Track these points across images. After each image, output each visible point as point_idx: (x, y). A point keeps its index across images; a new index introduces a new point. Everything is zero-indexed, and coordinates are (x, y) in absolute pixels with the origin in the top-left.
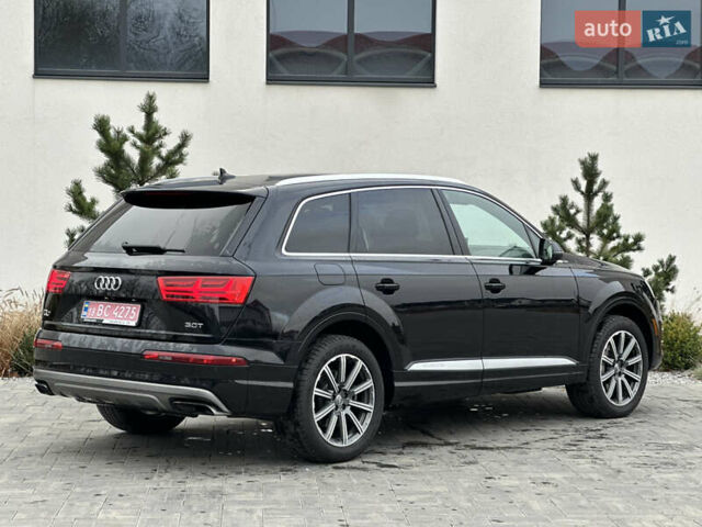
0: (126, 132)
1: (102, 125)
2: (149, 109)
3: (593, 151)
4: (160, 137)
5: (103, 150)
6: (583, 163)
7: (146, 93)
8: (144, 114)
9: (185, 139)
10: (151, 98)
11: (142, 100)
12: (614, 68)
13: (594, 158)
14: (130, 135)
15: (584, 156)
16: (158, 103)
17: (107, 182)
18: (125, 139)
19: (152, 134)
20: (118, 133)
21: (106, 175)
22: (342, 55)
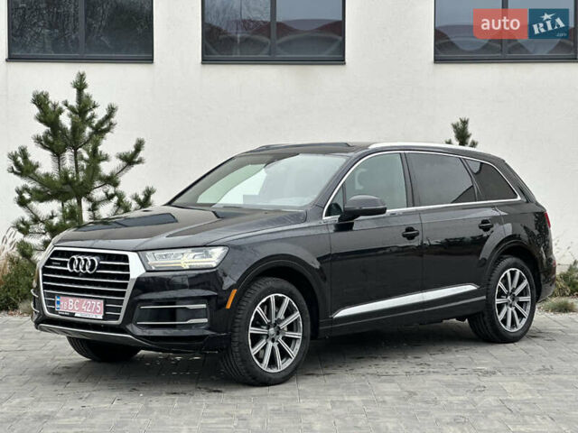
0: (61, 105)
1: (40, 101)
2: (80, 86)
3: (464, 117)
4: (91, 109)
5: (41, 121)
6: (455, 127)
7: (77, 72)
8: (75, 90)
9: (112, 110)
10: (82, 77)
11: (74, 78)
12: (499, 46)
13: (465, 123)
14: (64, 108)
15: (457, 120)
16: (87, 81)
17: (45, 148)
18: (61, 111)
19: (83, 107)
20: (55, 106)
21: (44, 142)
22: (265, 39)
